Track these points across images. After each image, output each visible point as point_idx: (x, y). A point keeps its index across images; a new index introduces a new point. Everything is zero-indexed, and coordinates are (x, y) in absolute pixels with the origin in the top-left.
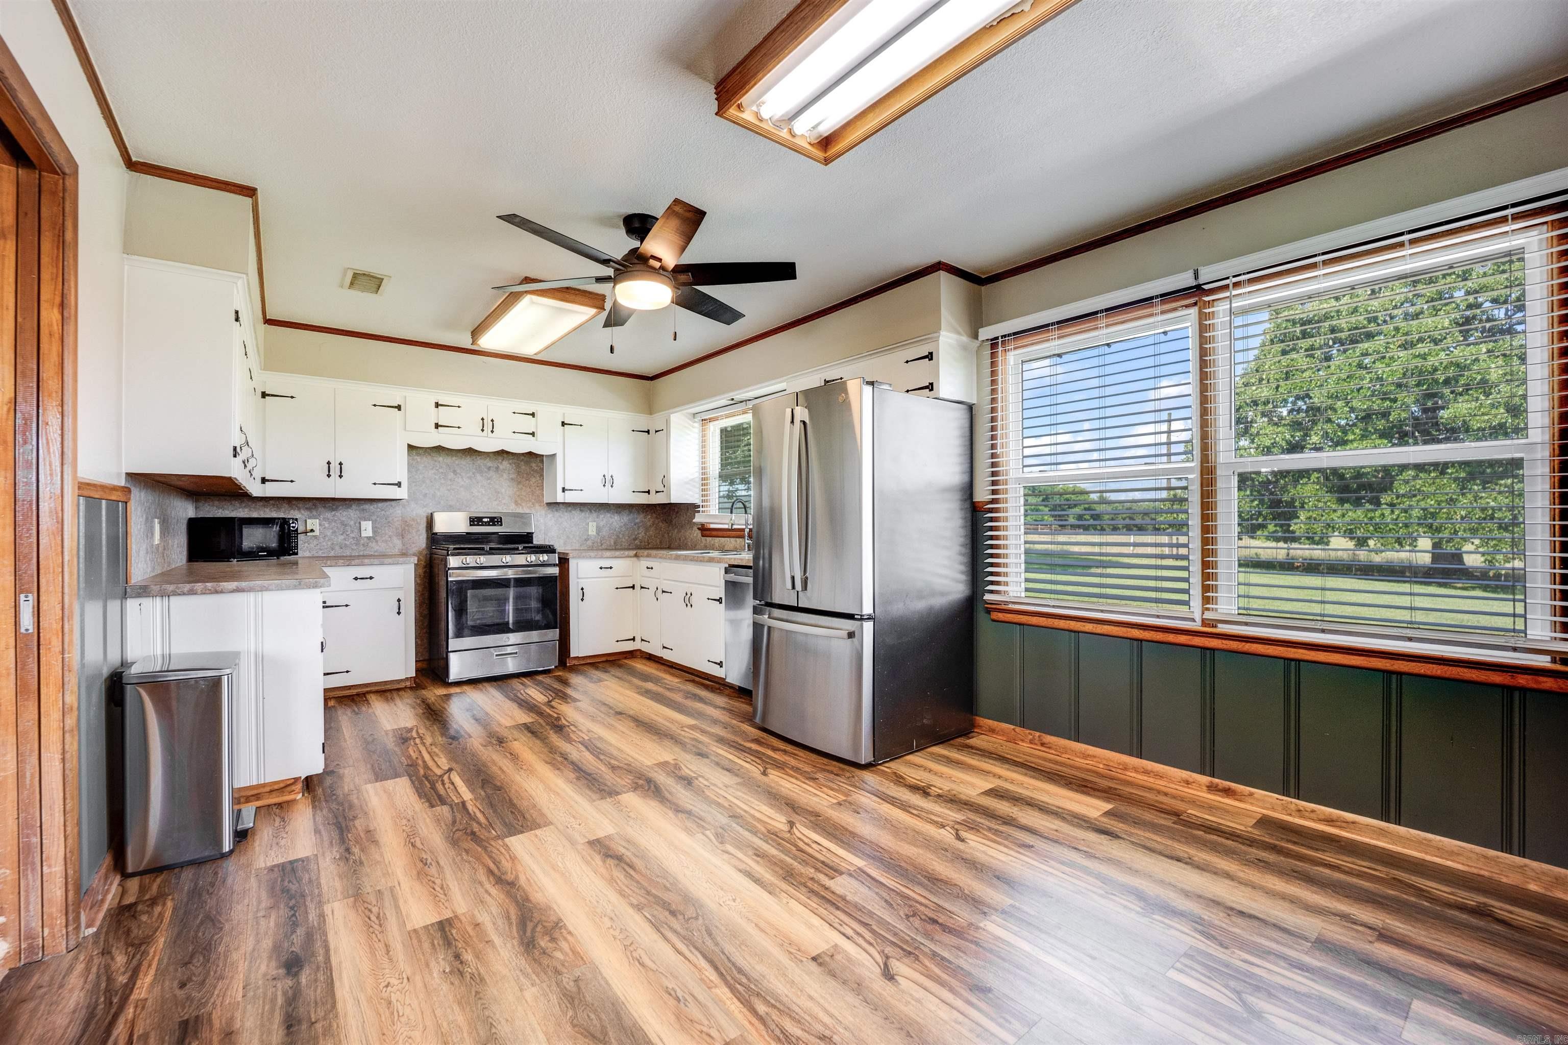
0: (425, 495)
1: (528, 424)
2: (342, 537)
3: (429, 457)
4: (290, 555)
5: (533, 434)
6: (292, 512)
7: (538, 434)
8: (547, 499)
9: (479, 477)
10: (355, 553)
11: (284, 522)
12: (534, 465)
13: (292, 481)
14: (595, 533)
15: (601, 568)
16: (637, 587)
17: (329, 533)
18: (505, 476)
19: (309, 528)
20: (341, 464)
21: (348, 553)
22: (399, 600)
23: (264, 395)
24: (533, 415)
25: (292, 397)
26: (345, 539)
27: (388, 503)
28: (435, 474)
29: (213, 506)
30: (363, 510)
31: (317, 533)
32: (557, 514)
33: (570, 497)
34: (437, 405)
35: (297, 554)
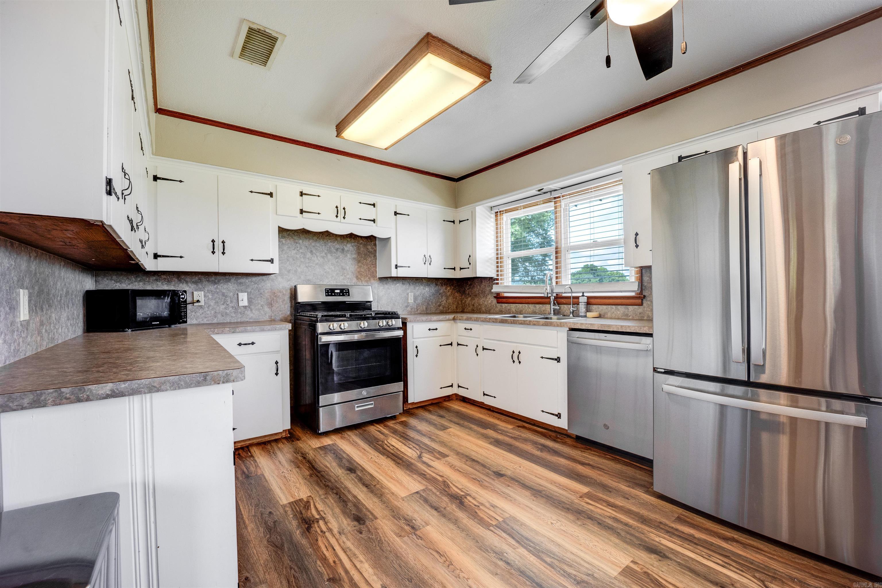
0: (289, 271)
1: (370, 213)
2: (223, 307)
3: (292, 240)
4: (180, 323)
5: (374, 221)
6: (181, 285)
7: (378, 221)
8: (379, 274)
9: (329, 256)
10: (234, 320)
11: (174, 294)
12: (369, 247)
13: (181, 257)
14: (412, 301)
15: (429, 330)
16: (455, 344)
17: (212, 303)
18: (349, 255)
19: (195, 299)
20: (223, 242)
21: (228, 320)
22: (277, 363)
23: (155, 178)
24: (374, 205)
25: (181, 181)
26: (226, 308)
27: (261, 277)
28: (296, 253)
29: (111, 280)
30: (241, 283)
31: (202, 303)
32: (386, 286)
33: (401, 273)
34: (302, 194)
35: (186, 322)
